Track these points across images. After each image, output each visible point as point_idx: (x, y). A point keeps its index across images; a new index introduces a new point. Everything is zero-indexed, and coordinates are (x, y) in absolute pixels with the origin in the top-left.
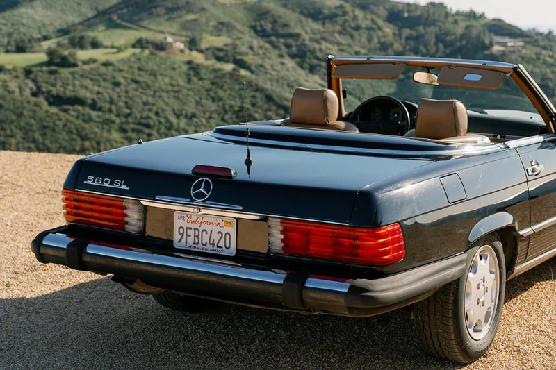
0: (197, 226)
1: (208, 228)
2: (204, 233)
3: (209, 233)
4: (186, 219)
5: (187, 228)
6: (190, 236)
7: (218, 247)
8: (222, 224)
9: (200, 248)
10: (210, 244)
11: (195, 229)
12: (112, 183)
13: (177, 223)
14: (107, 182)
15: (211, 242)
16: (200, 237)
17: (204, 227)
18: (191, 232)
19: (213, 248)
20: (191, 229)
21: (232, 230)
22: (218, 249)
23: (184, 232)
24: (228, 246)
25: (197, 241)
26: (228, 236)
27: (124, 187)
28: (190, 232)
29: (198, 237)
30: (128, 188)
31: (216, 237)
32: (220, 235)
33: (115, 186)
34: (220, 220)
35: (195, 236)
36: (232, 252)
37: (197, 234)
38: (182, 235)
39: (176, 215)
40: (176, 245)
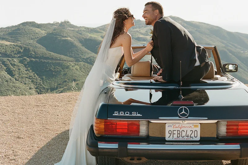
0: (179, 129)
1: (185, 129)
2: (183, 132)
3: (185, 132)
4: (172, 126)
5: (173, 131)
6: (175, 134)
7: (190, 137)
8: (193, 127)
9: (181, 139)
10: (186, 136)
11: (178, 131)
12: (131, 114)
13: (167, 129)
14: (127, 113)
15: (187, 135)
16: (181, 134)
17: (182, 129)
18: (176, 132)
19: (188, 138)
20: (176, 131)
21: (198, 129)
22: (191, 138)
23: (171, 133)
24: (196, 136)
25: (179, 136)
26: (196, 132)
27: (139, 115)
28: (174, 132)
29: (179, 134)
30: (141, 115)
31: (189, 133)
32: (192, 132)
33: (133, 115)
34: (191, 125)
35: (178, 134)
36: (198, 139)
37: (179, 132)
38: (171, 134)
39: (167, 125)
40: (167, 139)
